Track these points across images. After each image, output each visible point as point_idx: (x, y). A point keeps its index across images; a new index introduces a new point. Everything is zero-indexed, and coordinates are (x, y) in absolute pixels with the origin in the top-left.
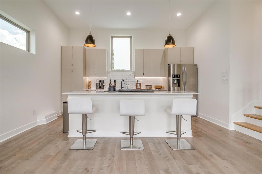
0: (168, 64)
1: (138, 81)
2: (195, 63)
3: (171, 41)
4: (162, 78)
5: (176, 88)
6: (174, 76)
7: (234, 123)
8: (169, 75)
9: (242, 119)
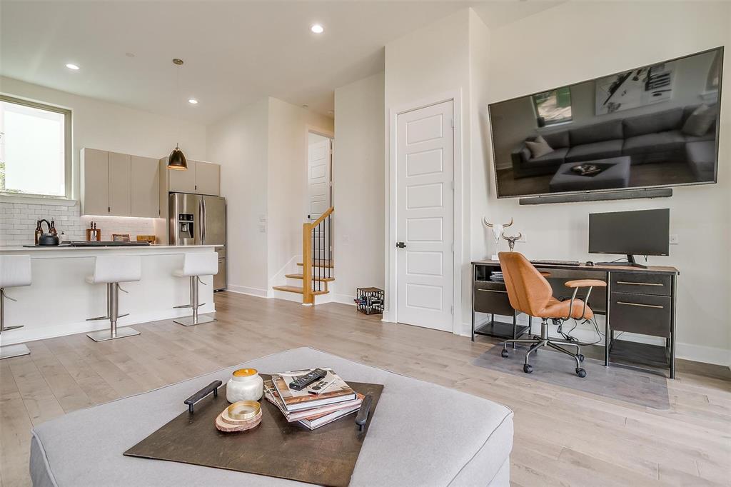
0: (170, 193)
1: (92, 224)
2: (222, 196)
3: (180, 160)
4: (154, 219)
5: (185, 239)
6: (182, 217)
7: (274, 288)
8: (171, 215)
9: (285, 282)
